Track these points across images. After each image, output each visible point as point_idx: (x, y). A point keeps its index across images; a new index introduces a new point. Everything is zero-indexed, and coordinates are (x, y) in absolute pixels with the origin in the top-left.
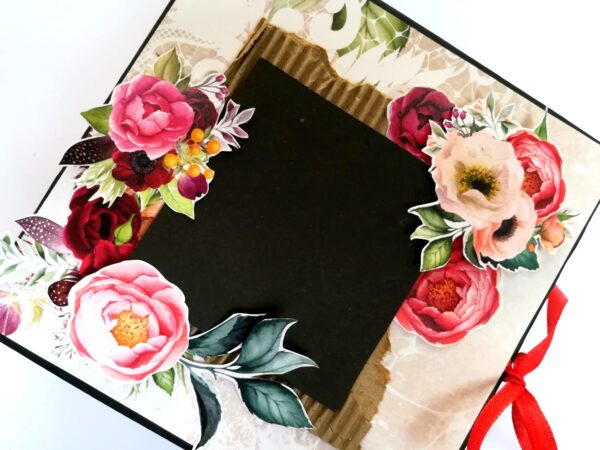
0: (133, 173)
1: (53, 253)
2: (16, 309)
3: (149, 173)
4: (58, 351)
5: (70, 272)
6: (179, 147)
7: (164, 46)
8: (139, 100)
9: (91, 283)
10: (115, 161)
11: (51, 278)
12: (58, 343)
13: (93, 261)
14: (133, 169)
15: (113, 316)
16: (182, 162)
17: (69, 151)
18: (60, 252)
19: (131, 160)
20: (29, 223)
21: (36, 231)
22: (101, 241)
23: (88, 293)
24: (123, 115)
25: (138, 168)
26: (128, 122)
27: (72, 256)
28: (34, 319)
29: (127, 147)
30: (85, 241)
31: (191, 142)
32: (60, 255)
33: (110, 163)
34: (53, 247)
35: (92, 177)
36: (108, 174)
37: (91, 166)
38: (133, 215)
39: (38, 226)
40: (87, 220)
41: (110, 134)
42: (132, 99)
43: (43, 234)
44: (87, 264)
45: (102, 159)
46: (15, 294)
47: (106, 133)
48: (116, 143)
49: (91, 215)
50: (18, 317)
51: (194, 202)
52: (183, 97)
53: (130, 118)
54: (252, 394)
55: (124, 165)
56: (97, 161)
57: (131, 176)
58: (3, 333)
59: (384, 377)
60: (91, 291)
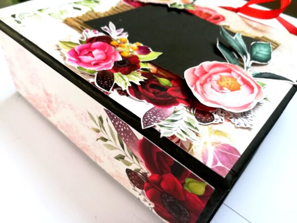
0: (127, 68)
1: (173, 115)
2: (217, 145)
5: (188, 110)
6: (118, 50)
11: (192, 120)
13: (181, 99)
14: (125, 67)
16: (128, 51)
18: (173, 111)
20: (148, 122)
22: (167, 91)
25: (125, 65)
26: (93, 63)
27: (176, 107)
28: (225, 136)
31: (118, 46)
32: (175, 112)
34: (169, 114)
35: (124, 83)
36: (124, 76)
37: (115, 82)
38: (154, 75)
39: (151, 117)
40: (153, 95)
41: (96, 70)
45: (113, 77)
46: (205, 143)
48: (105, 69)
49: (150, 92)
50: (224, 145)
51: (152, 51)
53: (91, 62)
56: (113, 79)
58: (239, 157)
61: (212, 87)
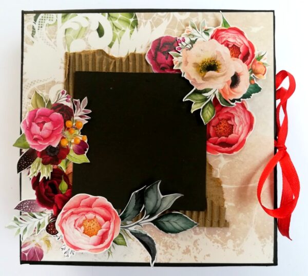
0: (51, 158)
1: (39, 213)
2: (38, 246)
3: (58, 153)
4: (66, 255)
5: (50, 217)
6: (64, 134)
7: (31, 92)
8: (34, 124)
9: (62, 217)
10: (40, 157)
11: (44, 224)
12: (64, 251)
13: (57, 207)
14: (50, 156)
15: (80, 226)
16: (69, 140)
17: (18, 165)
18: (41, 211)
19: (47, 152)
20: (20, 206)
21: (26, 208)
22: (56, 196)
23: (64, 222)
24: (31, 135)
25: (52, 155)
26: (35, 137)
27: (47, 210)
28: (48, 247)
29: (42, 148)
30: (49, 200)
31: (68, 129)
32: (42, 212)
33: (38, 159)
34: (37, 211)
35: (34, 171)
36: (41, 165)
37: (31, 166)
38: (63, 176)
39: (25, 205)
40: (44, 190)
41: (31, 147)
42: (31, 125)
43: (29, 207)
44: (56, 210)
45: (34, 160)
46: (34, 241)
47: (29, 147)
48: (36, 149)
49: (44, 187)
50: (41, 249)
51: (85, 154)
52: (52, 110)
53: (35, 134)
54: (162, 224)
55: (45, 156)
56: (32, 162)
57: (51, 160)
58: (39, 260)
59: (218, 183)
60: (64, 220)
61: (76, 221)
